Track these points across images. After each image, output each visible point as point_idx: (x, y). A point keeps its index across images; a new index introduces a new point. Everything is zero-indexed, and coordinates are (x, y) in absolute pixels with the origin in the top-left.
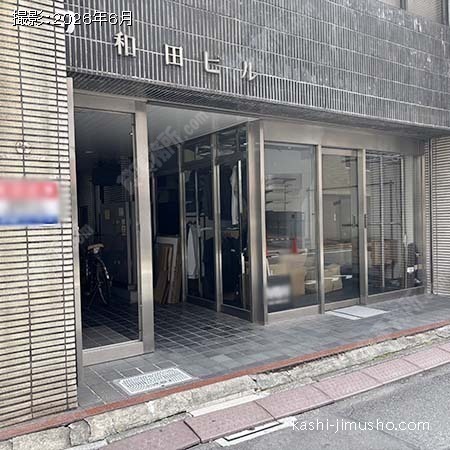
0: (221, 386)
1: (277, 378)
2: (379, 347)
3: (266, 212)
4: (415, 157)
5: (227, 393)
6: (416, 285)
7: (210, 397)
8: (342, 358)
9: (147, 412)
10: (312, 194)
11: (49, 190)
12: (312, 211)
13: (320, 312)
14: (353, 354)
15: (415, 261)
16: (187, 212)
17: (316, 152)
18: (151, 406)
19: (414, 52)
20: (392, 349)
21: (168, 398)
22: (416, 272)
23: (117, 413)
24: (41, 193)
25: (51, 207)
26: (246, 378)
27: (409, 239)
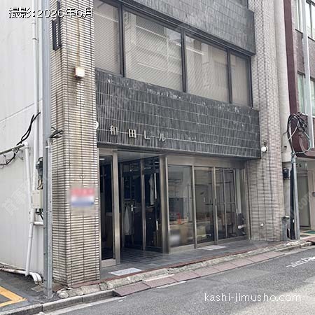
0: (155, 272)
1: (177, 270)
2: (221, 259)
3: (169, 199)
4: (241, 169)
5: (158, 274)
6: (243, 235)
7: (151, 276)
8: (204, 263)
9: (127, 280)
10: (190, 187)
11: (91, 191)
12: (190, 196)
13: (195, 248)
14: (209, 261)
15: (242, 223)
16: (125, 198)
17: (191, 169)
18: (128, 278)
19: (235, 122)
20: (226, 259)
21: (134, 276)
22: (243, 228)
23: (116, 280)
24: (88, 193)
25: (91, 198)
26: (165, 269)
27: (239, 211)
